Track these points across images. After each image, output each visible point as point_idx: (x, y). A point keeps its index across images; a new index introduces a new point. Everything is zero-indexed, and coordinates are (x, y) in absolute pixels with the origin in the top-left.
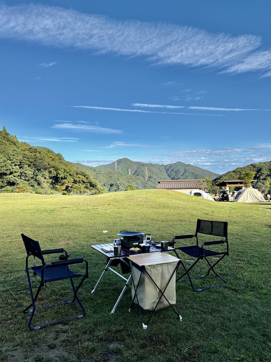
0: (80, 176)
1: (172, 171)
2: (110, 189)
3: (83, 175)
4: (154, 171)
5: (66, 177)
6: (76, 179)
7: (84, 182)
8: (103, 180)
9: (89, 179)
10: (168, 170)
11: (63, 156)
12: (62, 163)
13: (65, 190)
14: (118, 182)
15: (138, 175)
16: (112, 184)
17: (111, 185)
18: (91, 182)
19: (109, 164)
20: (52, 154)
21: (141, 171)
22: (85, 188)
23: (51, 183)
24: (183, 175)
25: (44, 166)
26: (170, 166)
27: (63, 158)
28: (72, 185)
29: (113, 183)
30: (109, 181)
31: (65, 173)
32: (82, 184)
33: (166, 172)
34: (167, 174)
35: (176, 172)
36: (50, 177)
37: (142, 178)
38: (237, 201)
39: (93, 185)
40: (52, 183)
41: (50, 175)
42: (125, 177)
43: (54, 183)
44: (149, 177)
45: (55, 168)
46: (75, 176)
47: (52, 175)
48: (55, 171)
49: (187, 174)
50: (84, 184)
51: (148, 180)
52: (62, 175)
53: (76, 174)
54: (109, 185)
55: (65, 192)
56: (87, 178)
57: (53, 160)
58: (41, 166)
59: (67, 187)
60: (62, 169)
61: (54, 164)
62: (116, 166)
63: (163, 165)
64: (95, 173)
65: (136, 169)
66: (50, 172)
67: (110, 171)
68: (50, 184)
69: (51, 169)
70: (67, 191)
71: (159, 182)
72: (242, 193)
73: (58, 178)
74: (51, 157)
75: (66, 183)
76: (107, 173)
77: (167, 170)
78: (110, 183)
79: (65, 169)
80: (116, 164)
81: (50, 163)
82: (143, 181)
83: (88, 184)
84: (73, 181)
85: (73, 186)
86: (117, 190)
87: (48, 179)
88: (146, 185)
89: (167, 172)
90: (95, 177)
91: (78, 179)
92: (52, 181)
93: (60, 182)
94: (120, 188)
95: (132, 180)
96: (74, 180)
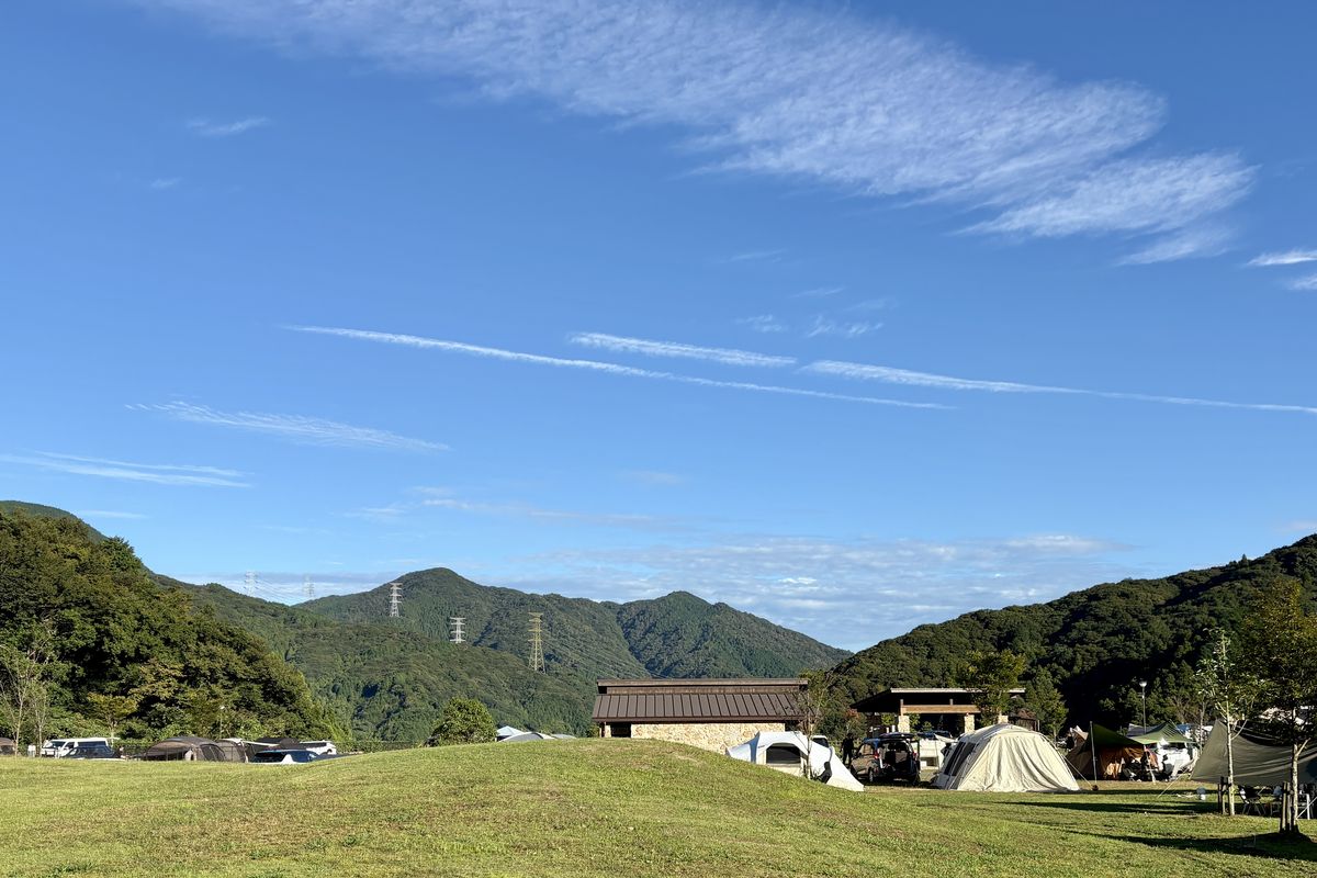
0: (217, 649)
1: (649, 631)
2: (360, 708)
3: (231, 644)
4: (572, 630)
5: (144, 650)
6: (195, 662)
7: (233, 677)
8: (332, 666)
9: (260, 664)
10: (632, 626)
11: (137, 554)
12: (129, 585)
13: (139, 714)
14: (401, 677)
15: (494, 646)
16: (373, 684)
17: (366, 688)
18: (269, 680)
19: (364, 594)
20: (79, 541)
21: (511, 627)
22: (238, 705)
23: (65, 678)
24: (696, 648)
25: (34, 599)
26: (643, 608)
27: (138, 561)
28: (176, 692)
29: (377, 679)
30: (359, 670)
31: (140, 634)
32: (224, 687)
33: (622, 634)
34: (628, 646)
35: (665, 635)
36: (62, 650)
37: (513, 660)
38: (955, 786)
39: (278, 695)
40: (73, 683)
41: (65, 641)
42: (436, 652)
43: (82, 681)
44: (548, 657)
45: (92, 608)
46: (193, 647)
47: (75, 642)
48: (93, 623)
49: (712, 646)
50: (234, 685)
51: (540, 669)
52: (125, 643)
53: (200, 639)
54: (357, 688)
55: (136, 725)
56: (252, 660)
57: (82, 569)
58: (17, 597)
59: (150, 701)
60: (126, 612)
61: (90, 587)
62: (395, 601)
63: (608, 605)
64: (292, 634)
65: (487, 618)
66: (65, 628)
67: (366, 623)
68: (64, 685)
69: (72, 614)
70: (149, 721)
71: (603, 690)
72: (977, 749)
73: (109, 655)
74: (76, 557)
75: (143, 681)
76: (350, 632)
77: (628, 628)
78: (362, 681)
79: (145, 612)
80: (395, 595)
81: (68, 584)
82: (521, 673)
83: (256, 687)
84: (179, 674)
85: (180, 697)
86: (397, 712)
87: (51, 660)
88: (533, 691)
89: (627, 636)
90: (291, 652)
91: (203, 664)
92: (74, 669)
93: (114, 678)
94: (409, 702)
95: (467, 668)
96: (186, 669)
